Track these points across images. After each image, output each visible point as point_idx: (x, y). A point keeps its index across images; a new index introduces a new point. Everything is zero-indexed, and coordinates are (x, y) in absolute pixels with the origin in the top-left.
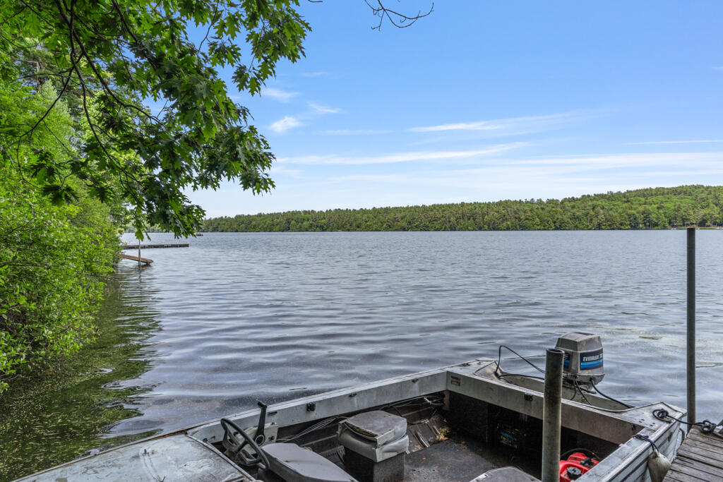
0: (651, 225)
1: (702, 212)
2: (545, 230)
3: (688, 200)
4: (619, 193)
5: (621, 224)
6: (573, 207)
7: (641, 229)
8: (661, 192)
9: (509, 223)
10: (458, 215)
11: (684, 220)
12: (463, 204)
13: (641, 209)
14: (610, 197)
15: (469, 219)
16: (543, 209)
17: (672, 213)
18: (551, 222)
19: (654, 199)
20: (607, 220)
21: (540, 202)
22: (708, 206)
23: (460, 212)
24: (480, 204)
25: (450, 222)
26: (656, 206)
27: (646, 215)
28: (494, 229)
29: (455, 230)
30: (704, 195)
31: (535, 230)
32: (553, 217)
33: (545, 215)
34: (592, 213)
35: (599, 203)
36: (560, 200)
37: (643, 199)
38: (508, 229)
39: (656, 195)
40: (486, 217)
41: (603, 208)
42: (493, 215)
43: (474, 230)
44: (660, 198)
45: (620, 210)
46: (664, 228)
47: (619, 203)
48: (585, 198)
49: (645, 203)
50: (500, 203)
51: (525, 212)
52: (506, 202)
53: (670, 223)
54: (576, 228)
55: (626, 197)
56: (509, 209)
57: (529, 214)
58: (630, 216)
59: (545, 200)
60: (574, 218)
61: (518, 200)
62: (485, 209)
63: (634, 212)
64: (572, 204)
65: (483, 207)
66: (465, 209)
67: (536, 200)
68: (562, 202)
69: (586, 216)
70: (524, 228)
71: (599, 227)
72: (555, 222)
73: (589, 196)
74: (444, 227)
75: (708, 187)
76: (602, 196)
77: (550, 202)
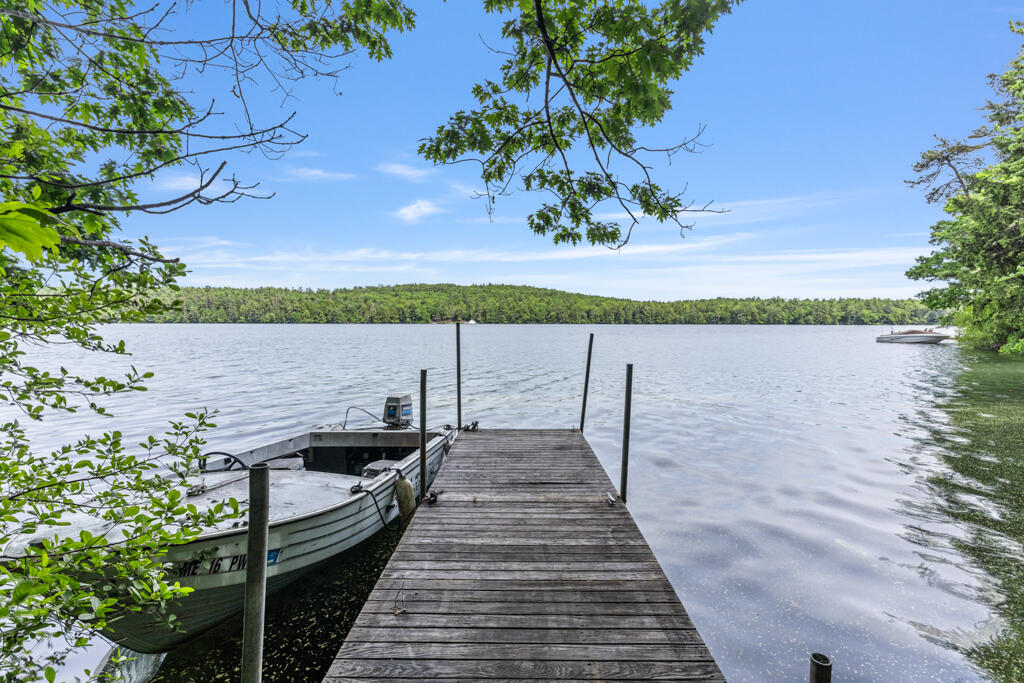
0: (417, 319)
1: (455, 308)
2: (315, 323)
3: (444, 296)
4: (388, 287)
5: (391, 318)
6: (345, 299)
7: (409, 323)
8: (423, 288)
9: (272, 314)
10: (201, 303)
11: (442, 315)
12: (208, 289)
13: (408, 303)
14: (381, 290)
15: (218, 308)
16: (312, 299)
17: (432, 308)
18: (322, 314)
19: (418, 294)
20: (378, 314)
21: (310, 292)
22: (458, 303)
23: (204, 298)
24: (234, 289)
25: (189, 311)
26: (419, 301)
27: (412, 308)
28: (254, 322)
29: (197, 322)
30: (456, 293)
31: (304, 323)
32: (324, 309)
33: (315, 306)
34: (364, 306)
35: (371, 295)
36: (332, 291)
37: (409, 294)
38: (272, 322)
39: (420, 291)
40: (243, 306)
41: (374, 301)
42: (251, 305)
43: (225, 322)
44: (423, 293)
45: (390, 304)
46: (427, 322)
47: (388, 296)
48: (357, 290)
49: (411, 298)
50: (260, 291)
51: (292, 302)
52: (269, 289)
53: (431, 317)
54: (349, 321)
55: (396, 291)
56: (273, 298)
57: (297, 304)
58: (399, 310)
59: (315, 290)
60: (348, 311)
61: (283, 288)
62: (241, 296)
63: (402, 306)
64: (344, 295)
65: (238, 294)
66: (212, 295)
67: (304, 290)
68: (334, 293)
69: (358, 308)
70: (291, 321)
71: (371, 321)
72: (326, 315)
73: (360, 288)
74: (179, 318)
75: (459, 286)
76: (373, 289)
77: (321, 292)
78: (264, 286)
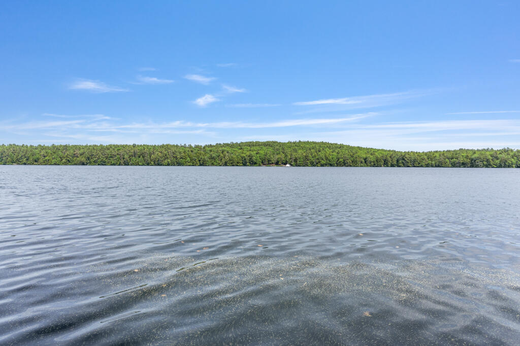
0: (253, 163)
1: (277, 157)
2: (193, 165)
3: (271, 149)
4: (237, 143)
5: (238, 163)
6: (211, 151)
7: (248, 166)
8: (258, 144)
9: (169, 160)
10: (130, 154)
11: (269, 161)
12: (134, 146)
13: (248, 153)
14: (232, 145)
15: (139, 157)
16: (192, 151)
17: (263, 156)
18: (197, 160)
19: (255, 148)
20: (230, 160)
21: (190, 147)
22: (279, 153)
23: (132, 151)
24: (148, 146)
25: (124, 158)
26: (255, 152)
27: (250, 157)
28: (158, 165)
29: (128, 165)
30: (278, 147)
31: (187, 165)
32: (198, 157)
33: (193, 155)
34: (222, 155)
35: (226, 149)
36: (203, 146)
37: (249, 148)
38: (168, 165)
39: (256, 146)
40: (153, 155)
41: (228, 152)
42: (157, 155)
43: (143, 165)
44: (258, 148)
45: (237, 154)
46: (260, 165)
47: (236, 149)
48: (218, 145)
49: (250, 150)
50: (163, 146)
51: (180, 153)
52: (167, 145)
53: (262, 162)
54: (213, 164)
55: (241, 146)
56: (169, 150)
57: (183, 154)
58: (242, 157)
59: (193, 145)
60: (212, 158)
61: (175, 144)
62: (152, 150)
63: (244, 155)
64: (210, 149)
65: (150, 149)
66: (136, 149)
67: (187, 145)
68: (204, 148)
69: (218, 157)
70: (179, 164)
71: (226, 164)
72: (199, 161)
73: (220, 144)
74: (119, 162)
75: (280, 143)
76: (227, 145)
77: (197, 147)
78: (165, 144)
